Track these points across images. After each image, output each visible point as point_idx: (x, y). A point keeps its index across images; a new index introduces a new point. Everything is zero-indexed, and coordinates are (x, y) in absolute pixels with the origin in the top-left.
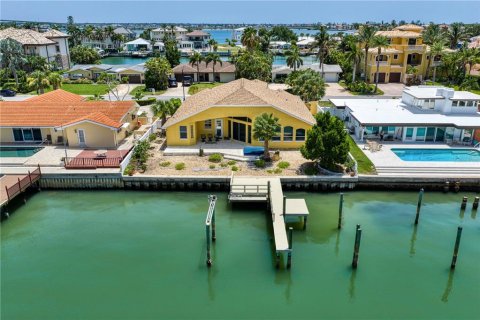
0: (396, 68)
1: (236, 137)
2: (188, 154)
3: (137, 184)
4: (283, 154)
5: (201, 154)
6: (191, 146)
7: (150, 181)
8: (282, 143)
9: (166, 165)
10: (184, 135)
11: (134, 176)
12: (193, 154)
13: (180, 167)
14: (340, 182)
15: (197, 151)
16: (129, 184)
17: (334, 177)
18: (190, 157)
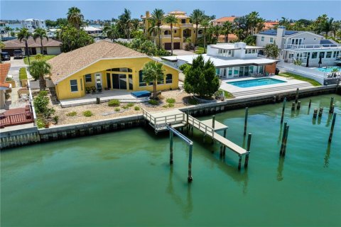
0: (176, 39)
2: (86, 104)
4: (163, 94)
5: (98, 102)
6: (82, 97)
7: (68, 130)
9: (74, 114)
10: (74, 88)
11: (50, 127)
12: (90, 103)
13: (88, 114)
14: (215, 107)
15: (95, 100)
17: (211, 103)
18: (89, 106)
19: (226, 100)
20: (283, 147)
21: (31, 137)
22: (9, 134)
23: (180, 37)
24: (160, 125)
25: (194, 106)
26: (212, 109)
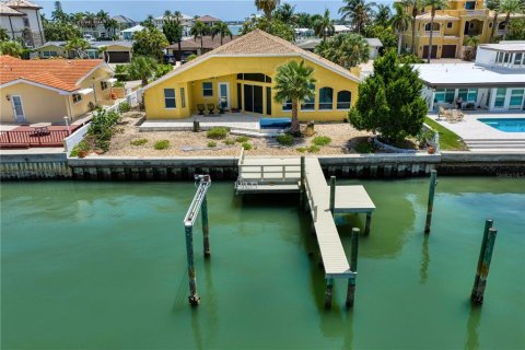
0: (451, 40)
1: (248, 108)
2: (176, 129)
3: (92, 171)
5: (196, 129)
6: (182, 119)
7: (112, 165)
8: (317, 112)
9: (141, 143)
10: (170, 103)
11: (87, 158)
12: (184, 129)
13: (161, 146)
14: (411, 164)
15: (191, 125)
16: (79, 171)
17: (403, 155)
18: (179, 133)
19: (439, 153)
20: (479, 283)
21: (58, 168)
22: (27, 158)
23: (457, 35)
24: (249, 181)
25: (358, 156)
26: (401, 168)
